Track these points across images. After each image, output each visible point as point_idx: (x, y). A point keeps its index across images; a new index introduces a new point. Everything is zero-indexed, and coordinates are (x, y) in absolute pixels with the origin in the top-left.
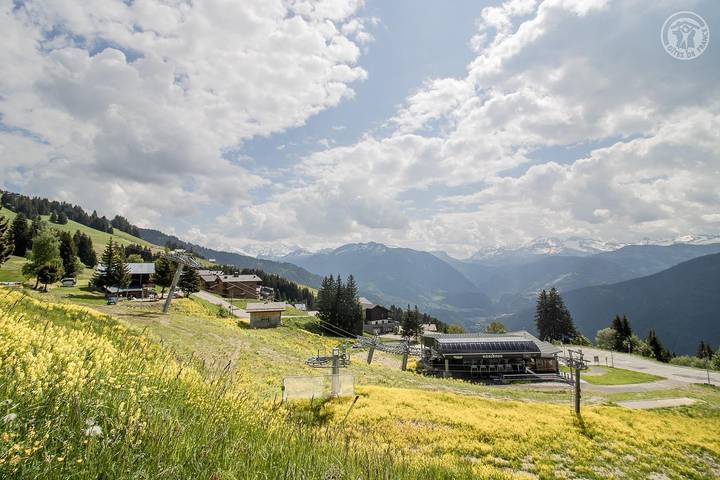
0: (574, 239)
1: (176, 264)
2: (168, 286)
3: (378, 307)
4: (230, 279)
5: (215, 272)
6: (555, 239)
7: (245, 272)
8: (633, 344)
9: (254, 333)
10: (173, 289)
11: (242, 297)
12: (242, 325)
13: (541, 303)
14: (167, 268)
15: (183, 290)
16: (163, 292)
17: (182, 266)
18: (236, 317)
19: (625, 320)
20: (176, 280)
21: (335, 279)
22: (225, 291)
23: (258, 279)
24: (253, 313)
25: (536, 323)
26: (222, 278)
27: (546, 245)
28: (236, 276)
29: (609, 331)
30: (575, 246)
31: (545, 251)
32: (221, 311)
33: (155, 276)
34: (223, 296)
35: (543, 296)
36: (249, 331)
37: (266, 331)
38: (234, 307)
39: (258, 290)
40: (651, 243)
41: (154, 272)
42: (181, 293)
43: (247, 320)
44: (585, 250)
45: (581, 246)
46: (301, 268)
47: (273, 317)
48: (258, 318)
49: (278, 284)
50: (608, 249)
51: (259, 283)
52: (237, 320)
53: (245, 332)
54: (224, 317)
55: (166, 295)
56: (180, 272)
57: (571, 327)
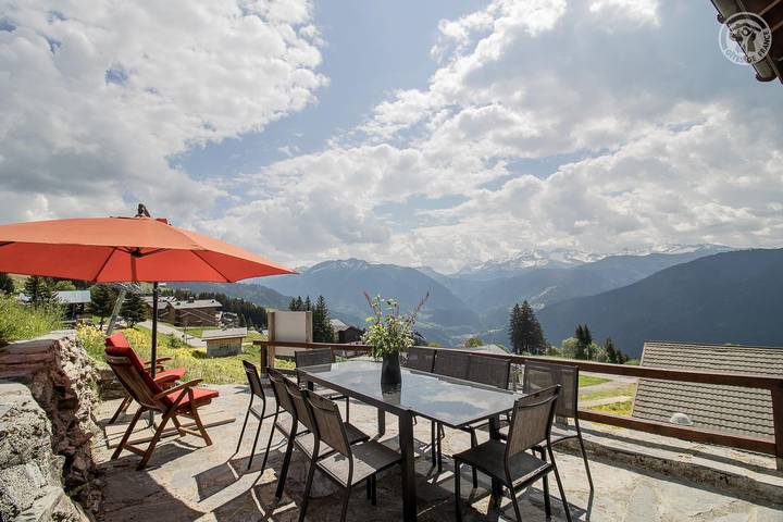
0: (558, 250)
1: (117, 291)
2: (108, 316)
3: (351, 328)
4: (184, 305)
5: (165, 298)
6: (541, 252)
7: (203, 297)
8: (591, 351)
9: (211, 363)
10: (114, 319)
11: (199, 325)
12: (198, 355)
13: (515, 317)
14: (106, 295)
15: (126, 320)
16: (101, 323)
17: (124, 293)
18: (190, 347)
19: (587, 330)
20: (118, 308)
21: (304, 301)
22: (178, 319)
23: (218, 304)
24: (209, 342)
25: (510, 336)
26: (174, 304)
27: (533, 258)
28: (191, 301)
29: (573, 340)
30: (559, 258)
31: (531, 264)
32: (173, 341)
33: (91, 305)
34: (176, 325)
35: (517, 309)
36: (205, 361)
37: (224, 359)
38: (188, 336)
39: (219, 316)
40: (630, 253)
41: (90, 300)
42: (123, 323)
43: (204, 350)
44: (569, 262)
45: (566, 258)
46: (271, 290)
47: (233, 344)
48: (216, 347)
49: (242, 308)
50: (590, 260)
51: (218, 309)
52: (192, 350)
53: (199, 362)
54: (176, 347)
55: (105, 326)
56: (121, 300)
57: (542, 339)
